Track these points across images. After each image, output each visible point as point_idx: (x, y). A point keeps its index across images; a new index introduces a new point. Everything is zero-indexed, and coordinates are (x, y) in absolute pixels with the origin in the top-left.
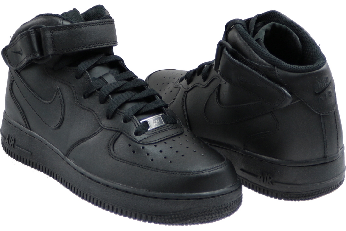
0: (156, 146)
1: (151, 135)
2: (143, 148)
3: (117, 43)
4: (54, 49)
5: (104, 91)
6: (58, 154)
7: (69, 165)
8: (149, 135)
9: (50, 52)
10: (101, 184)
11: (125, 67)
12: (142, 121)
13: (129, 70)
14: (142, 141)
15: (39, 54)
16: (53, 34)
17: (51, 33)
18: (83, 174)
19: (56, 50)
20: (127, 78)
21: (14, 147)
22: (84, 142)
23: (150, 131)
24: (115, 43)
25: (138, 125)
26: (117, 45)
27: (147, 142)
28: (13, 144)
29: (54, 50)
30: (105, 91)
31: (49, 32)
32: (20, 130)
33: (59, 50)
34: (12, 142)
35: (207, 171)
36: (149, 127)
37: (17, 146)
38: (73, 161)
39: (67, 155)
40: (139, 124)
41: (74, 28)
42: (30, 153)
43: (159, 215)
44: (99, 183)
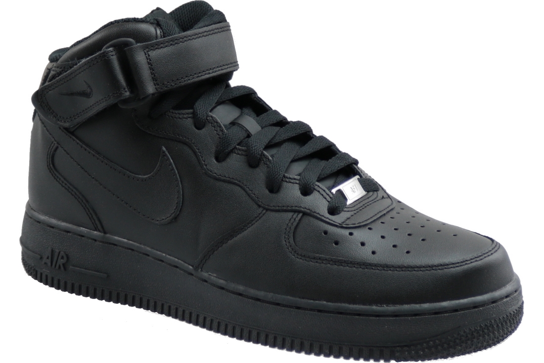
0: (370, 229)
1: (355, 212)
2: (351, 234)
3: (238, 65)
4: (155, 82)
5: (255, 145)
6: (177, 267)
7: (205, 283)
8: (352, 213)
9: (151, 89)
10: (283, 306)
11: (265, 105)
12: (334, 191)
13: (271, 109)
14: (345, 223)
15: (129, 91)
16: (149, 56)
17: (146, 54)
18: (240, 295)
19: (158, 85)
20: (275, 122)
21: (65, 269)
22: (235, 238)
23: (351, 206)
24: (235, 66)
25: (331, 198)
26: (239, 68)
27: (355, 224)
28: (64, 265)
29: (155, 86)
30: (257, 144)
31: (143, 53)
32: (79, 237)
33: (163, 84)
34: (61, 262)
35: (478, 259)
36: (345, 199)
37: (73, 266)
38: (215, 275)
39: (199, 266)
40: (331, 196)
41: (181, 42)
42: (106, 275)
43: (406, 346)
44: (280, 306)
